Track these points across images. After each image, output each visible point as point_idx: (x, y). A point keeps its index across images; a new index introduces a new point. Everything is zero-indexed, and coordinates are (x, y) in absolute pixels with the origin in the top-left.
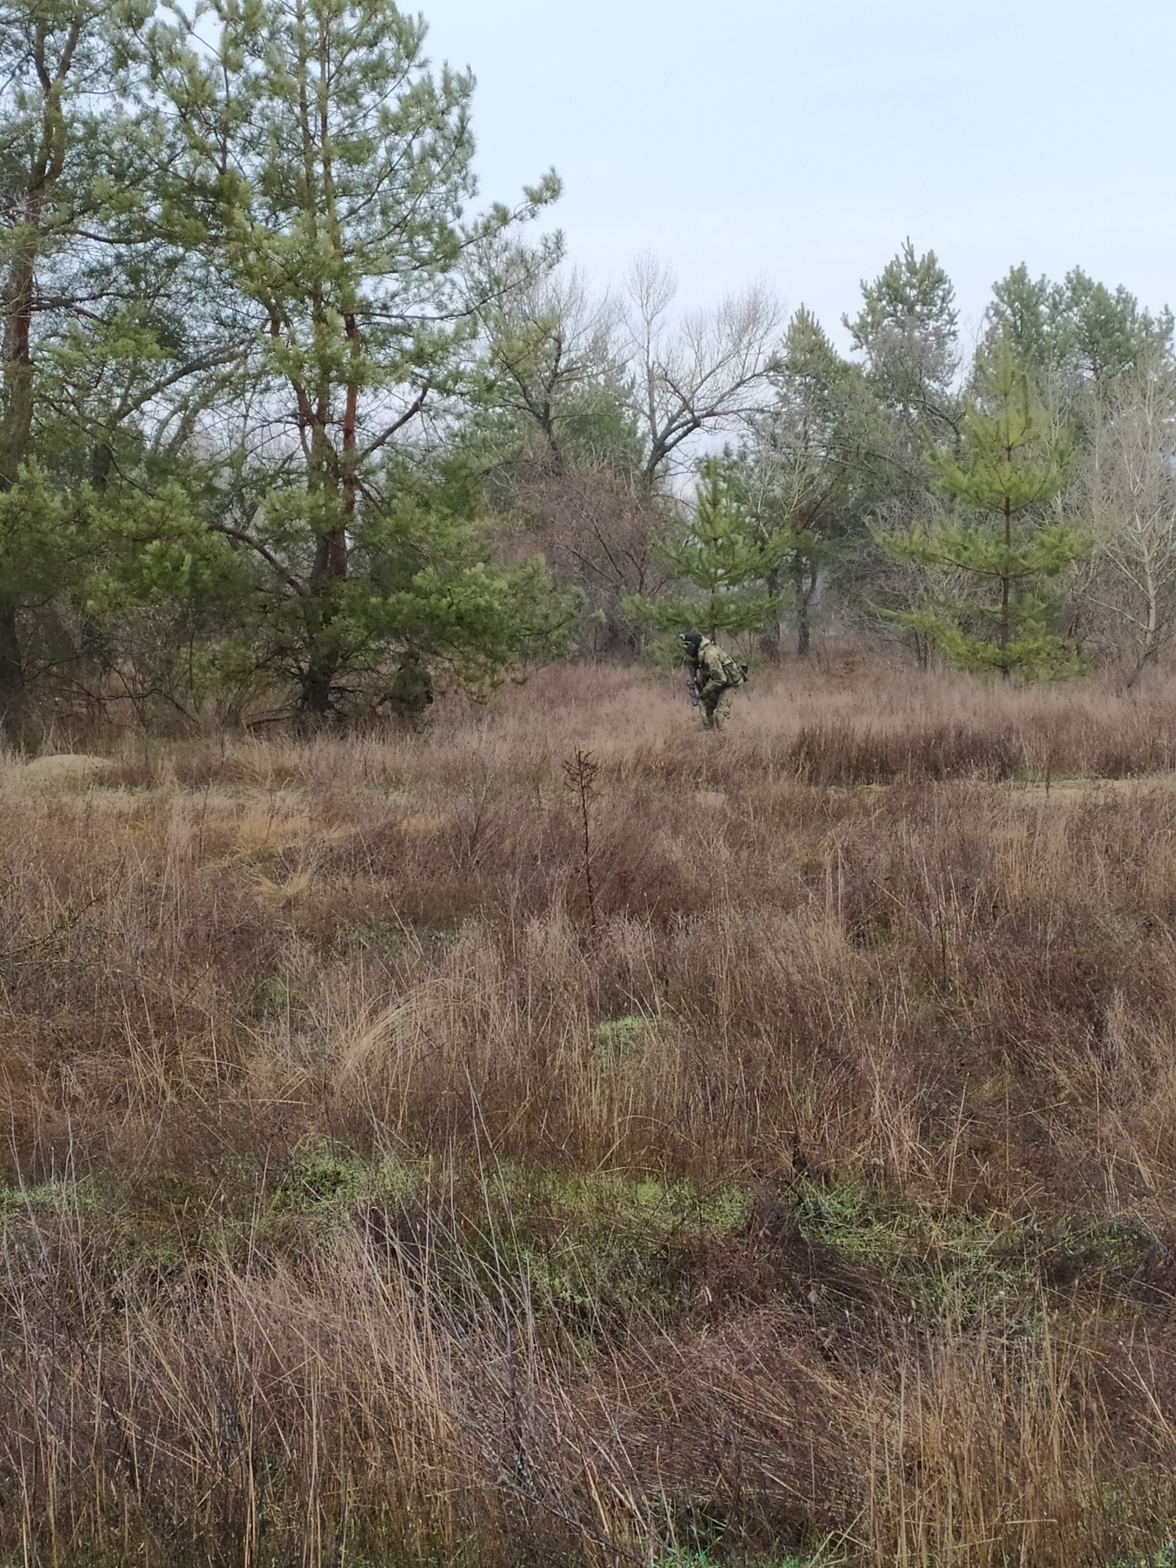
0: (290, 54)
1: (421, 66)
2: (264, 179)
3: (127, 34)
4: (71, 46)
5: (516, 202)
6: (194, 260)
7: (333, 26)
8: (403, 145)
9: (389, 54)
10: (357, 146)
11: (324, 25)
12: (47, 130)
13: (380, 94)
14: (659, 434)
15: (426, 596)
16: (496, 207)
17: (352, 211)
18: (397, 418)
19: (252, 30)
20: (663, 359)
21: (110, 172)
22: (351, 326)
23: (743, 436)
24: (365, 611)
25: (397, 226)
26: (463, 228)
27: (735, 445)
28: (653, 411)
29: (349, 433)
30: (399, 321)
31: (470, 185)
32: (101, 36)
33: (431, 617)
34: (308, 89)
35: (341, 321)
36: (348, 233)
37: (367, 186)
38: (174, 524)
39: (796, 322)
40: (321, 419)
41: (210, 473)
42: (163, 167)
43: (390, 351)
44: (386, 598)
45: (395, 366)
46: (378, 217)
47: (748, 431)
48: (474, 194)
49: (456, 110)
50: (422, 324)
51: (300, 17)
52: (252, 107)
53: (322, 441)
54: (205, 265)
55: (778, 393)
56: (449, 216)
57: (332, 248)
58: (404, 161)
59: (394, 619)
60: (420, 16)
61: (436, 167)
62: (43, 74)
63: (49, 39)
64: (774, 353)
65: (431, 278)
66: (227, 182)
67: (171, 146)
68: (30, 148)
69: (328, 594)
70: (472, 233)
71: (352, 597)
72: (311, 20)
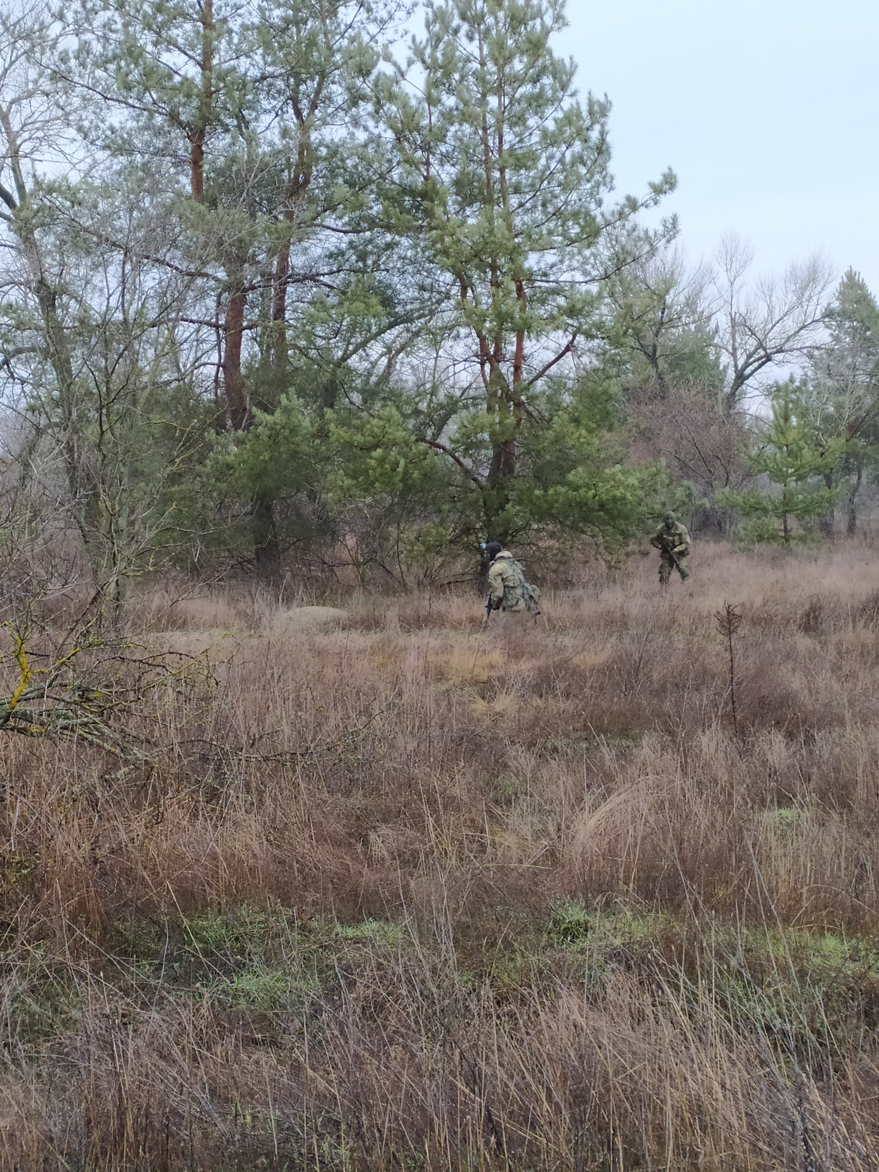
0: (475, 90)
1: (572, 95)
2: (457, 183)
3: (359, 82)
4: (318, 92)
5: (643, 194)
6: (407, 244)
7: (507, 69)
8: (558, 155)
9: (547, 88)
10: (524, 156)
11: (501, 69)
12: (301, 153)
13: (541, 118)
14: (740, 367)
15: (577, 488)
16: (628, 198)
17: (521, 205)
18: (553, 358)
19: (448, 75)
20: (743, 310)
21: (346, 182)
22: (520, 289)
23: (804, 368)
24: (530, 500)
25: (554, 214)
26: (603, 215)
27: (798, 374)
28: (735, 349)
29: (517, 368)
30: (554, 284)
31: (608, 182)
32: (340, 85)
33: (581, 504)
34: (488, 116)
35: (513, 286)
36: (517, 221)
37: (532, 185)
38: (391, 437)
39: (845, 280)
40: (497, 358)
41: (417, 399)
42: (382, 176)
43: (549, 308)
44: (546, 491)
45: (552, 318)
46: (540, 208)
47: (807, 363)
48: (612, 189)
49: (597, 127)
50: (572, 287)
51: (483, 64)
52: (447, 131)
53: (497, 376)
54: (415, 246)
55: (831, 335)
56: (593, 206)
57: (507, 232)
58: (559, 166)
59: (552, 507)
60: (571, 58)
61: (583, 170)
62: (298, 113)
63: (303, 88)
64: (829, 305)
65: (580, 253)
66: (430, 186)
67: (390, 161)
68: (289, 165)
69: (503, 488)
70: (609, 218)
71: (521, 491)
72: (491, 67)
